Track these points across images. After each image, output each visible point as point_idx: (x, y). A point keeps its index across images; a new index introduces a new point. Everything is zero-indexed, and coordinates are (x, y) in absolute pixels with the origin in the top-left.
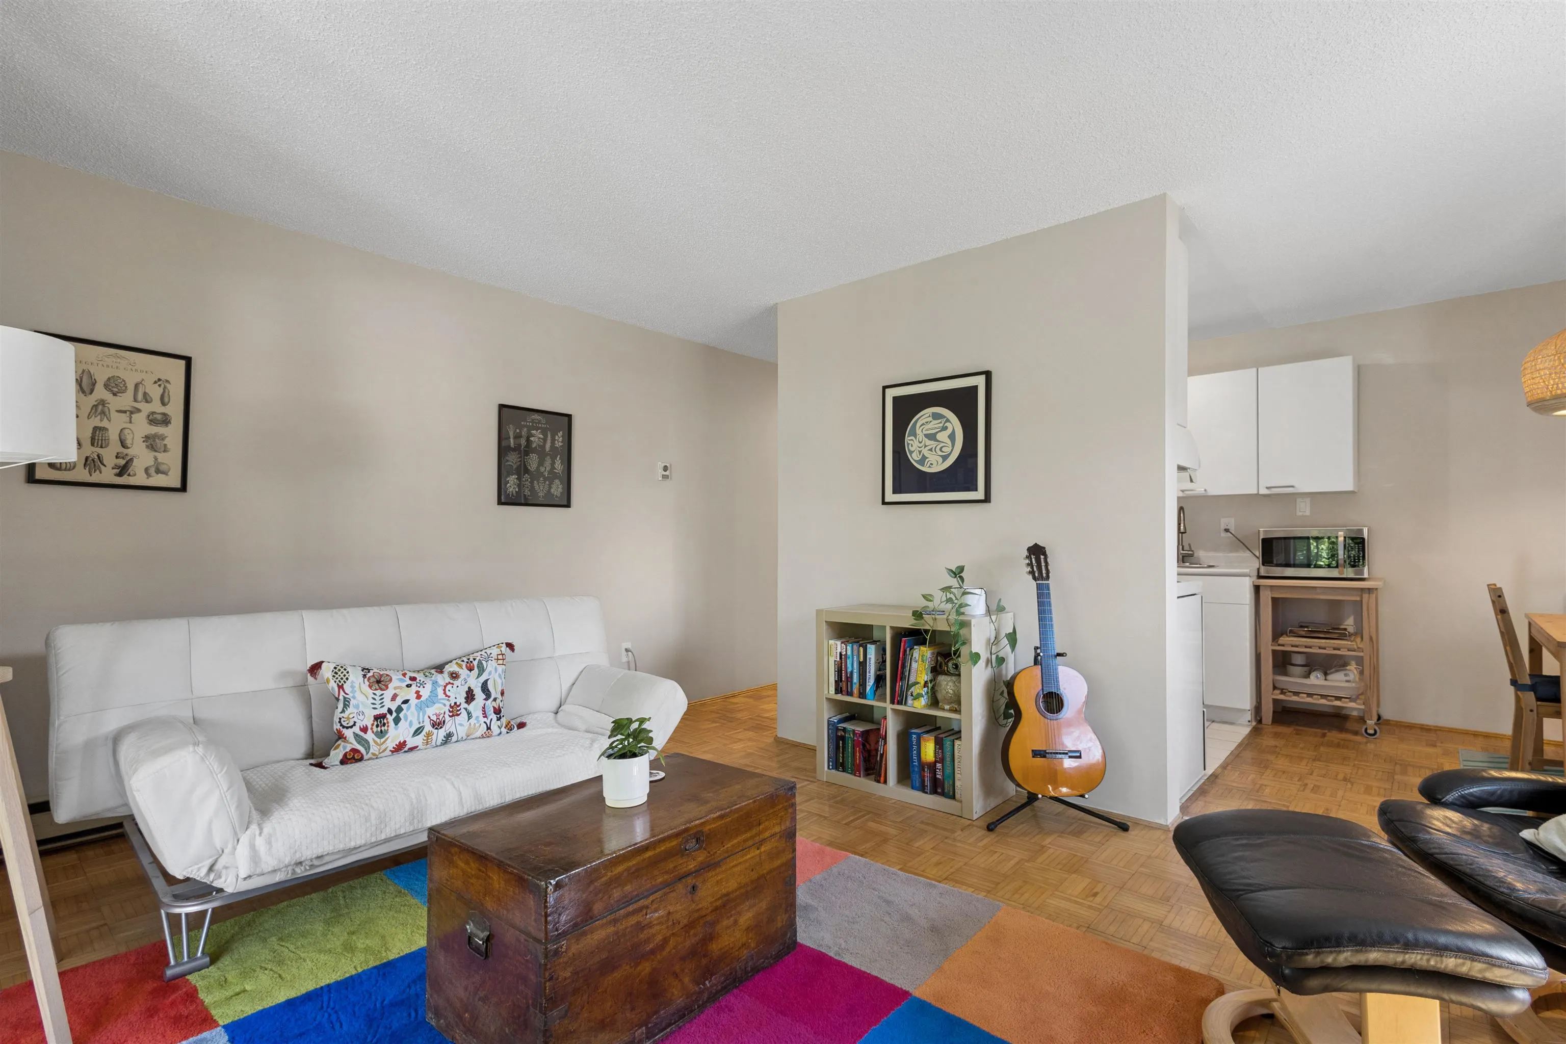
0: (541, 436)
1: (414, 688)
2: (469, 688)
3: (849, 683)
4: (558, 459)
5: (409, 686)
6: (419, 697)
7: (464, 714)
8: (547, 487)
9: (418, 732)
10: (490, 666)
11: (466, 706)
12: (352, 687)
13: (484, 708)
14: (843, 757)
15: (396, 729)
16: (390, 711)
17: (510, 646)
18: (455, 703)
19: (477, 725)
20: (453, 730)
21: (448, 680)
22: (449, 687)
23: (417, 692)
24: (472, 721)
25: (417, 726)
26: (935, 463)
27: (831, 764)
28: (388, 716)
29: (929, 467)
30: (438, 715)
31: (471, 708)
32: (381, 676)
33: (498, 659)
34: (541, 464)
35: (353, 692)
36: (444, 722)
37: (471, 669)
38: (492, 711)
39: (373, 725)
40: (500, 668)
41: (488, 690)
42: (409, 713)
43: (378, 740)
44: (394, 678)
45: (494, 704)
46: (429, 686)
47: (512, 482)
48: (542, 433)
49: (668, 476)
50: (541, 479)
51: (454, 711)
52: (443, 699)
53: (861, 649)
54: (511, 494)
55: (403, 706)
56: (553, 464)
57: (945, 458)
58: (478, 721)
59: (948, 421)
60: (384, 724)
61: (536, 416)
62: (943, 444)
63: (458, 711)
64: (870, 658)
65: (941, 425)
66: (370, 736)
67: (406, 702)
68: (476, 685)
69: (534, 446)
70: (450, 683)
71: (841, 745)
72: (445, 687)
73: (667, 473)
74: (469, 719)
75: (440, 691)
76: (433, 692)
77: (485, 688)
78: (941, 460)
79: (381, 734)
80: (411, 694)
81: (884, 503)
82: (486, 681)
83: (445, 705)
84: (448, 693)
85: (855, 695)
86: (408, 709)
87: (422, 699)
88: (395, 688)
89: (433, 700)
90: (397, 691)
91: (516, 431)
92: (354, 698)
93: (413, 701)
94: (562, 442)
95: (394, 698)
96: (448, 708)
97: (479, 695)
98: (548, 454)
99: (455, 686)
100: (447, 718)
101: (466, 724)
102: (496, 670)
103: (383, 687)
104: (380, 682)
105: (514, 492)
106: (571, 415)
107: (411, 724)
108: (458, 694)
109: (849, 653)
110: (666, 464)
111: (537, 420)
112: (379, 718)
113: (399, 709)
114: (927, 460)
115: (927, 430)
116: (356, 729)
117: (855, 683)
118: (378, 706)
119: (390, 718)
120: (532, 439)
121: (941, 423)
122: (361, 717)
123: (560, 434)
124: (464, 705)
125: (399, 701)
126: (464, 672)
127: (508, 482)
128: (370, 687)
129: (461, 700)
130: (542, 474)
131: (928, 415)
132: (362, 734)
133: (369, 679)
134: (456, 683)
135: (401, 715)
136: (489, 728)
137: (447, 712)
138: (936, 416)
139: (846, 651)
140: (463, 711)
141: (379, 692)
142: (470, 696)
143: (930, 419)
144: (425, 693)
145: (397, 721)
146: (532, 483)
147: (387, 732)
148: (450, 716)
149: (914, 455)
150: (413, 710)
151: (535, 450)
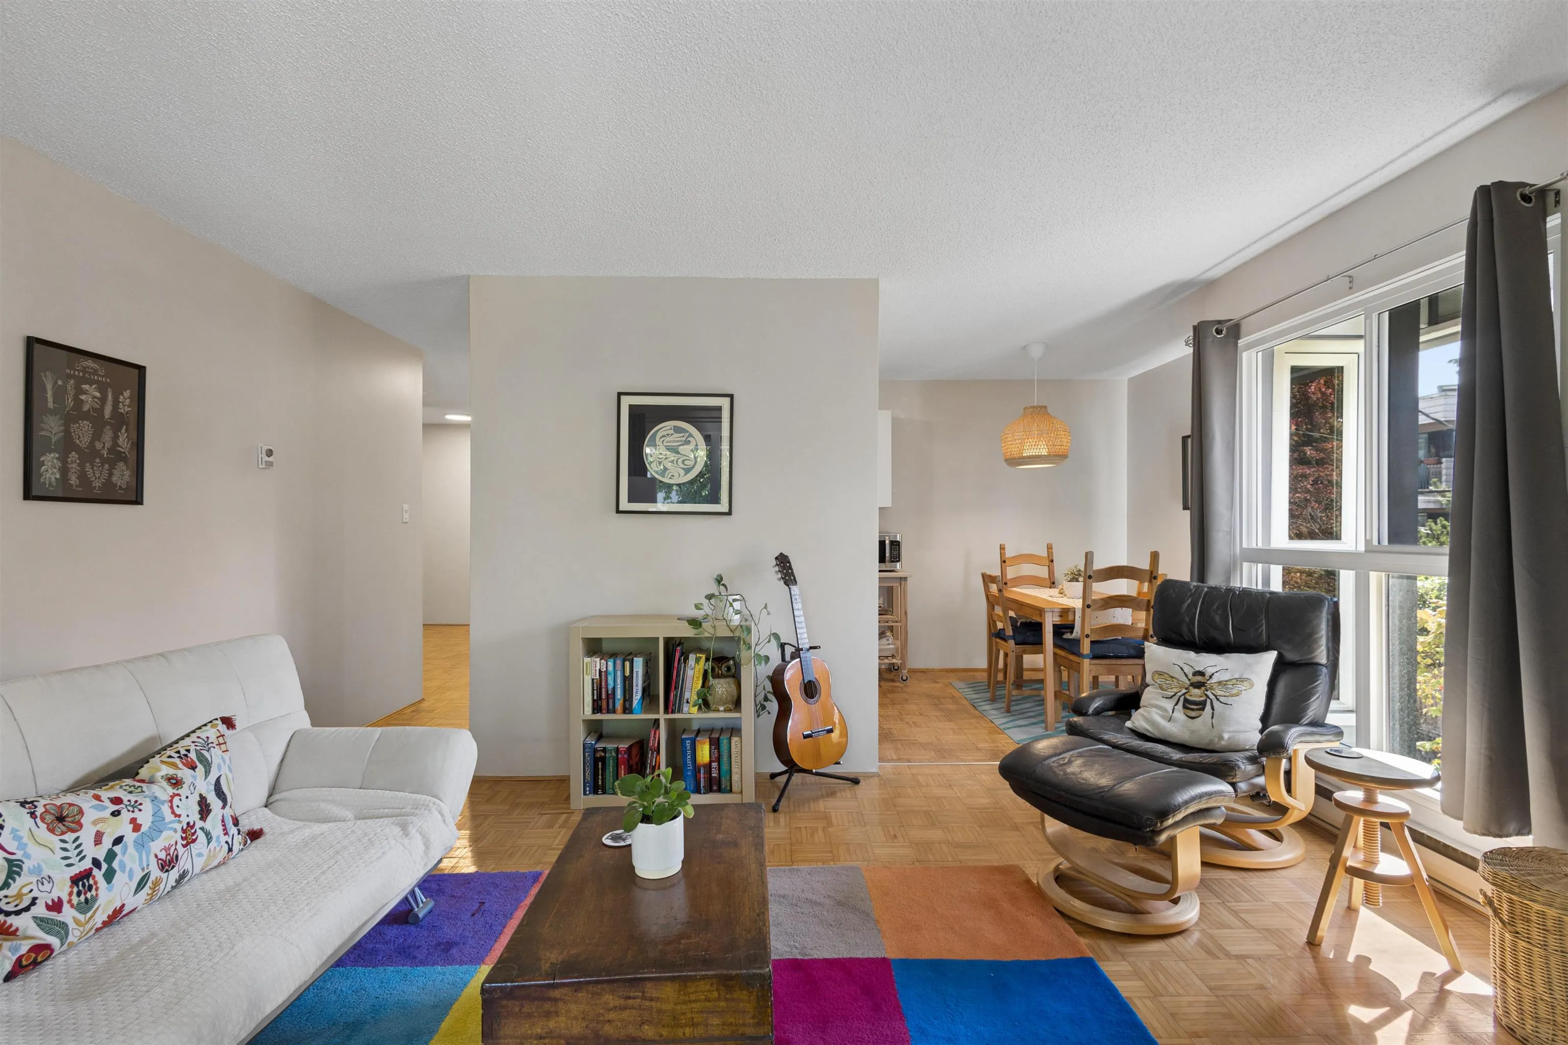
0: (98, 394)
1: (126, 816)
2: (201, 795)
3: (611, 701)
4: (123, 431)
5: (114, 814)
6: (137, 827)
7: (201, 837)
8: (105, 474)
9: (141, 884)
10: (214, 757)
11: (202, 824)
12: (17, 838)
13: (222, 821)
14: (603, 780)
15: (110, 890)
16: (96, 863)
17: (228, 722)
18: (188, 824)
19: (218, 849)
20: (188, 866)
21: (171, 791)
22: (176, 801)
23: (133, 821)
24: (213, 844)
25: (138, 875)
26: (676, 475)
27: (588, 789)
28: (95, 872)
29: (670, 478)
30: (166, 849)
31: (208, 825)
32: (60, 807)
33: (219, 744)
34: (97, 436)
35: (22, 846)
36: (177, 856)
37: (193, 767)
38: (231, 822)
39: (71, 894)
40: (227, 758)
41: (223, 792)
42: (126, 859)
43: (81, 917)
44: (85, 806)
45: (232, 811)
46: (148, 807)
47: (50, 464)
48: (98, 389)
49: (272, 462)
50: (97, 460)
51: (189, 836)
52: (172, 822)
53: (627, 664)
54: (47, 482)
55: (117, 849)
56: (116, 437)
57: (687, 471)
58: (218, 843)
59: (691, 435)
60: (90, 888)
61: (90, 363)
62: (685, 458)
63: (193, 834)
64: (637, 672)
65: (684, 439)
66: (68, 915)
67: (118, 841)
68: (207, 787)
69: (86, 408)
70: (172, 797)
71: (600, 767)
72: (171, 801)
73: (271, 459)
74: (209, 843)
75: (166, 809)
76: (157, 814)
77: (218, 790)
78: (682, 472)
79: (86, 906)
80: (122, 826)
81: (618, 511)
83: (175, 831)
84: (178, 811)
85: (619, 712)
86: (124, 852)
87: (141, 829)
88: (95, 823)
89: (158, 827)
90: (99, 827)
91: (56, 382)
92: (28, 856)
93: (130, 837)
94: (129, 406)
95: (97, 839)
96: (178, 836)
97: (214, 802)
98: (107, 423)
99: (183, 798)
100: (180, 850)
101: (205, 851)
102: (223, 761)
103: (73, 826)
104: (63, 819)
105: (53, 479)
106: (144, 368)
107: (131, 877)
108: (189, 810)
109: (611, 668)
110: (271, 448)
111: (92, 368)
112: (81, 880)
113: (111, 856)
114: (667, 472)
115: (668, 442)
116: (40, 910)
117: (619, 700)
118: (73, 860)
119: (98, 874)
120: (83, 397)
121: (683, 436)
122: (47, 887)
123: (127, 394)
124: (199, 824)
125: (107, 842)
126: (184, 773)
127: (43, 464)
128: (52, 831)
129: (195, 817)
130: (98, 454)
131: (669, 428)
132: (53, 915)
133: (43, 820)
134: (184, 791)
135: (115, 864)
136: (230, 849)
137: (180, 842)
138: (677, 430)
139: (607, 668)
140: (199, 833)
141: (69, 837)
142: (204, 809)
143: (672, 432)
144: (145, 818)
145: (109, 876)
146: (82, 465)
147: (95, 899)
148: (184, 846)
149: (653, 465)
150: (131, 850)
151: (86, 416)
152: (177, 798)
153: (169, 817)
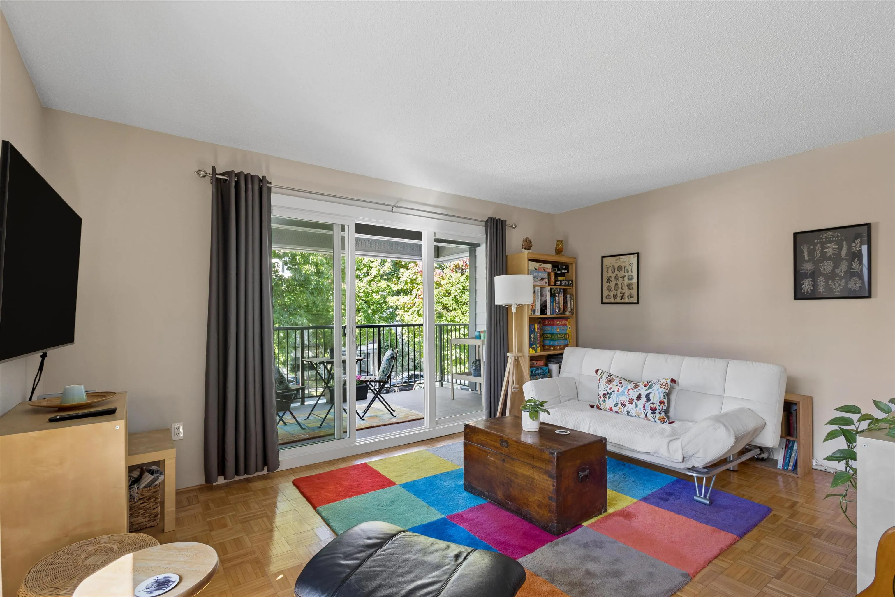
0: (837, 247)
1: (618, 387)
2: (640, 394)
4: (855, 261)
5: (617, 385)
6: (618, 391)
7: (634, 404)
8: (842, 284)
9: (616, 405)
10: (655, 387)
11: (636, 401)
12: (602, 380)
13: (644, 405)
15: (609, 401)
16: (608, 393)
17: (673, 381)
18: (632, 398)
19: (640, 412)
20: (629, 410)
21: (632, 387)
23: (618, 389)
24: (638, 409)
30: (624, 401)
31: (639, 403)
32: (612, 379)
33: (662, 385)
34: (836, 266)
35: (601, 382)
37: (645, 386)
38: (650, 408)
39: (602, 397)
40: (661, 390)
43: (603, 403)
44: (615, 381)
45: (652, 405)
46: (623, 387)
47: (807, 284)
48: (836, 244)
50: (837, 278)
51: (631, 401)
54: (806, 292)
55: (612, 393)
56: (849, 265)
58: (641, 410)
61: (830, 233)
66: (601, 401)
67: (614, 391)
68: (644, 392)
69: (828, 255)
72: (629, 390)
75: (626, 391)
76: (624, 390)
77: (648, 397)
79: (604, 401)
82: (649, 393)
83: (627, 398)
84: (629, 393)
86: (614, 394)
87: (619, 392)
88: (613, 385)
89: (623, 394)
91: (809, 247)
92: (601, 385)
93: (616, 392)
94: (858, 247)
95: (610, 389)
97: (644, 399)
98: (843, 259)
99: (633, 391)
100: (627, 404)
101: (635, 410)
102: (658, 390)
103: (610, 383)
104: (610, 381)
105: (809, 290)
106: (870, 224)
107: (614, 401)
108: (634, 395)
111: (831, 235)
112: (605, 394)
113: (611, 394)
118: (605, 390)
119: (607, 396)
120: (826, 250)
122: (600, 393)
123: (859, 240)
124: (635, 401)
125: (612, 390)
127: (803, 284)
128: (606, 382)
129: (635, 398)
130: (837, 275)
132: (599, 399)
134: (635, 390)
135: (611, 396)
136: (646, 416)
137: (627, 401)
140: (634, 403)
141: (607, 385)
142: (639, 398)
144: (621, 390)
145: (609, 398)
146: (827, 282)
150: (615, 395)
151: (830, 258)
152: (631, 390)
153: (626, 393)
